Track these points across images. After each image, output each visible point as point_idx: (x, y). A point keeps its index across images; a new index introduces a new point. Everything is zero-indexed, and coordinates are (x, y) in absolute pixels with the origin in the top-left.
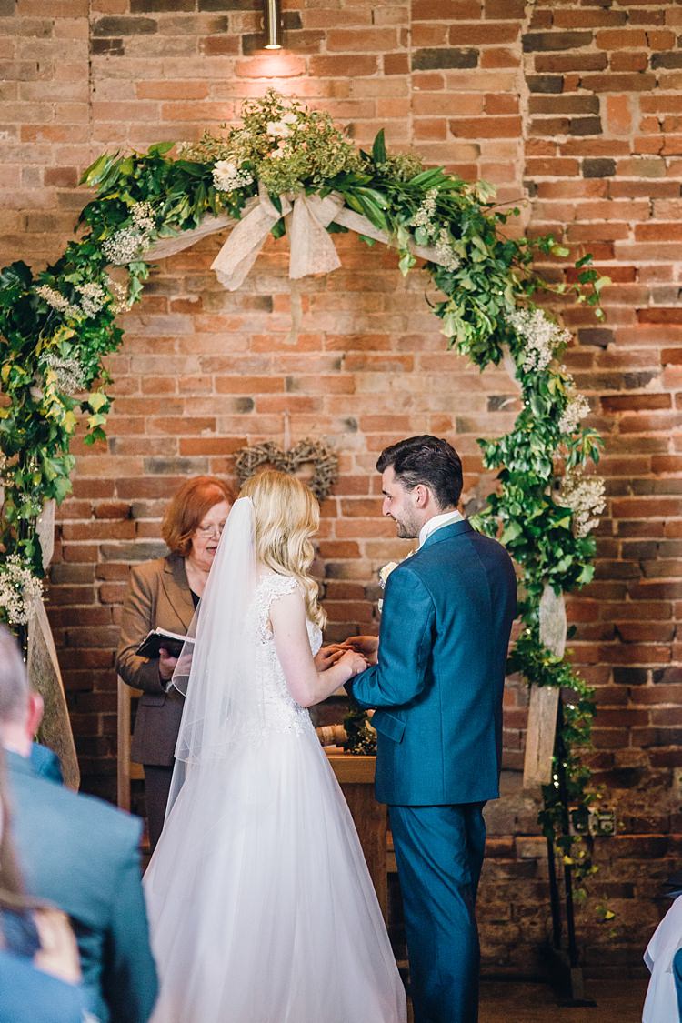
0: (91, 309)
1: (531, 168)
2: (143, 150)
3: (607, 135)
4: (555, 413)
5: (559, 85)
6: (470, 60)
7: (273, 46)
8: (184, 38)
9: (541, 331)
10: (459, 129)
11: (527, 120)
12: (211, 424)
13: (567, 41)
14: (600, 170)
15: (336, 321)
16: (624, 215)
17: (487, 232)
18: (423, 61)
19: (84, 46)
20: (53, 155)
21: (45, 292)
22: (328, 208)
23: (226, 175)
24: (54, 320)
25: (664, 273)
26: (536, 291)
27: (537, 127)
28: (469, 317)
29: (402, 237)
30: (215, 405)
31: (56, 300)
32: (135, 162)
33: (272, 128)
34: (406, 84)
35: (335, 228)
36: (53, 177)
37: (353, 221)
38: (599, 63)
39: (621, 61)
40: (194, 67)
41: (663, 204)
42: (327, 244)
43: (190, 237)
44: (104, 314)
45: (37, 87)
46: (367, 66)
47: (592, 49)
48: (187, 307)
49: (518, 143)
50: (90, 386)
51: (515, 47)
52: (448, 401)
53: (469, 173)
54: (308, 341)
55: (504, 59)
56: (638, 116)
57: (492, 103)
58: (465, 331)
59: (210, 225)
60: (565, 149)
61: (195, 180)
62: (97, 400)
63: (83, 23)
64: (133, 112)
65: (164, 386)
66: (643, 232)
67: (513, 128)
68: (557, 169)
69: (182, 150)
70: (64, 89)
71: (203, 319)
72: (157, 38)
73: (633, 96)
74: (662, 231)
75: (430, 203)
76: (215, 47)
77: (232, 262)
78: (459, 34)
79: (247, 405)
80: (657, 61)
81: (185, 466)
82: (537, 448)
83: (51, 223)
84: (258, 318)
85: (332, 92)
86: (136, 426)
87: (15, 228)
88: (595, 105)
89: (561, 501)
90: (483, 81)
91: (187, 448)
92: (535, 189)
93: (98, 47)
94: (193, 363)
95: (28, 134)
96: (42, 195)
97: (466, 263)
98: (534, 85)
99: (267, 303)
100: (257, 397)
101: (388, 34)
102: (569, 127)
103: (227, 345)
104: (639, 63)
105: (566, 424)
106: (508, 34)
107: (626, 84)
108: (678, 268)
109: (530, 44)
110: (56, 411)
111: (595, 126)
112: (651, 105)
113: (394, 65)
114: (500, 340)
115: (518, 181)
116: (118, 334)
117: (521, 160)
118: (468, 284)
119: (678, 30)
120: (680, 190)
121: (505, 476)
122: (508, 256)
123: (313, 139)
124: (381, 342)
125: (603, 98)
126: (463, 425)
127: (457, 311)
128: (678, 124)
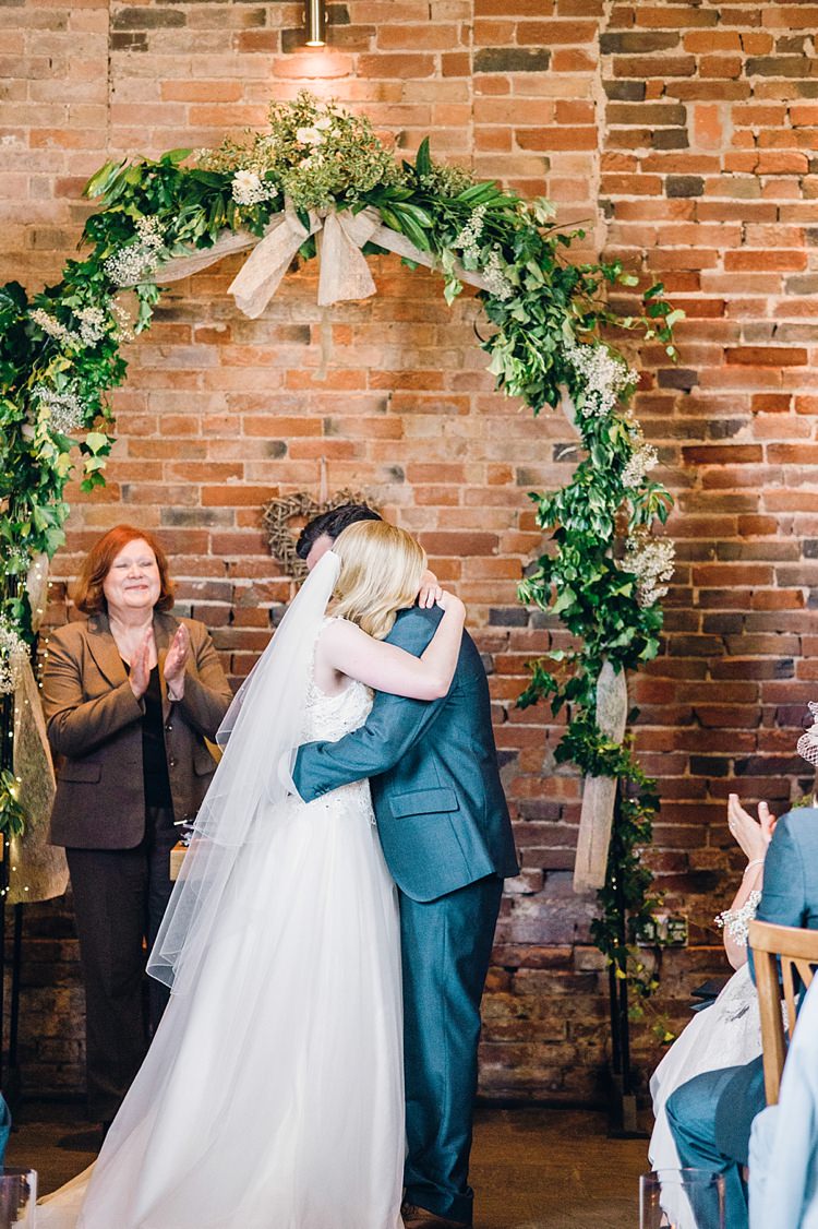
0: (90, 337)
1: (608, 185)
2: (155, 157)
3: (694, 149)
4: (618, 464)
5: (641, 92)
6: (539, 62)
7: (315, 42)
8: (216, 34)
9: (603, 370)
10: (525, 139)
11: (604, 130)
12: (238, 471)
13: (650, 42)
14: (685, 189)
15: (380, 355)
16: (712, 241)
17: (543, 255)
18: (487, 62)
19: (103, 40)
20: (66, 163)
21: (39, 316)
22: (363, 225)
23: (248, 187)
24: (50, 348)
25: (756, 308)
26: (604, 325)
27: (616, 138)
28: (520, 353)
29: (448, 260)
30: (243, 450)
31: (51, 325)
32: (145, 171)
33: (304, 135)
34: (466, 87)
35: (370, 248)
36: (64, 187)
37: (392, 241)
38: (687, 68)
39: (710, 67)
40: (227, 65)
41: (757, 229)
42: (363, 267)
43: (206, 258)
44: (106, 343)
45: (50, 86)
46: (425, 66)
47: (678, 52)
48: (213, 337)
49: (593, 156)
50: (90, 425)
51: (592, 48)
52: (507, 450)
53: (536, 189)
54: (348, 378)
55: (578, 62)
56: (730, 129)
57: (564, 110)
58: (514, 369)
59: (228, 244)
60: (648, 165)
61: (212, 191)
62: (96, 440)
63: (102, 15)
64: (157, 114)
65: (185, 427)
66: (734, 261)
67: (589, 139)
68: (638, 186)
69: (198, 159)
70: (78, 88)
71: (231, 351)
72: (186, 32)
73: (725, 106)
74: (756, 260)
75: (476, 222)
76: (250, 43)
77: (255, 283)
78: (527, 33)
79: (279, 450)
80: (752, 67)
81: (208, 518)
82: (597, 504)
83: (60, 239)
84: (293, 350)
85: (382, 95)
86: (151, 471)
87: (20, 245)
88: (681, 114)
89: (627, 566)
90: (555, 85)
91: (211, 497)
92: (611, 209)
93: (119, 42)
94: (218, 401)
95: (38, 139)
96: (54, 209)
97: (520, 292)
98: (613, 91)
99: (304, 334)
100: (290, 441)
101: (446, 31)
102: (651, 139)
103: (258, 381)
104: (731, 69)
105: (627, 478)
106: (583, 33)
107: (717, 92)
108: (772, 301)
109: (608, 44)
110: (48, 452)
111: (681, 139)
112: (744, 117)
113: (453, 66)
114: (557, 380)
115: (592, 200)
116: (121, 366)
117: (595, 176)
118: (520, 315)
119: (777, 33)
120: (777, 214)
121: (561, 536)
122: (568, 284)
123: (347, 147)
124: (433, 380)
125: (690, 107)
126: (525, 477)
127: (506, 346)
128: (774, 139)
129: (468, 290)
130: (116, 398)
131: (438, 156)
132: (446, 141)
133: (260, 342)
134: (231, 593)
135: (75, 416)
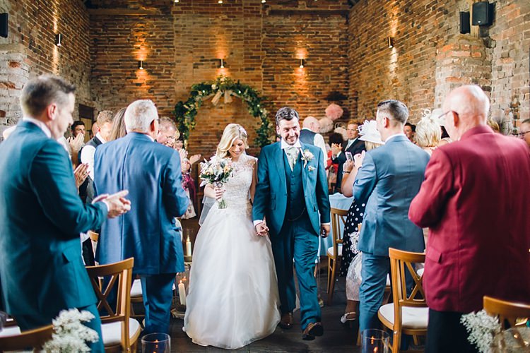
0: (192, 109)
1: (264, 86)
2: (200, 83)
3: (275, 81)
4: (267, 125)
5: (267, 73)
6: (254, 69)
7: (222, 67)
8: (208, 66)
9: (264, 112)
10: (252, 80)
11: (263, 78)
12: (212, 127)
13: (269, 66)
14: (274, 87)
15: (232, 111)
16: (278, 94)
17: (256, 96)
18: (246, 69)
19: (192, 67)
20: (187, 85)
21: (185, 106)
22: (230, 92)
23: (214, 87)
24: (187, 110)
25: (285, 103)
26: (264, 106)
27: (264, 80)
28: (253, 109)
29: (242, 97)
30: (213, 124)
31: (187, 107)
32: (199, 85)
33: (221, 80)
34: (244, 72)
35: (231, 95)
36: (187, 88)
37: (234, 94)
38: (274, 70)
39: (277, 70)
40: (209, 70)
41: (285, 92)
42: (230, 98)
43: (208, 97)
44: (194, 110)
45: (185, 74)
46: (237, 70)
47: (273, 68)
48: (209, 108)
49: (261, 82)
50: (192, 121)
51: (261, 67)
52: (251, 123)
53: (254, 87)
54: (228, 114)
55: (259, 69)
56: (280, 78)
57: (257, 76)
58: (252, 112)
59: (212, 95)
60: (269, 83)
61: (208, 88)
62: (193, 123)
63: (192, 64)
64: (199, 78)
65: (205, 121)
66: (281, 96)
67: (260, 80)
68: (268, 86)
69: (207, 83)
70: (189, 74)
71: (212, 110)
72: (204, 66)
73: (279, 75)
74: (284, 96)
75: (247, 91)
76: (213, 67)
77: (215, 100)
78: (252, 65)
79: (218, 124)
80: (283, 70)
81: (209, 134)
82: (264, 131)
83: (187, 95)
84: (220, 110)
85: (231, 74)
86: (200, 128)
87: (181, 96)
88: (273, 76)
89: (268, 139)
90: (255, 72)
91: (209, 131)
92: (264, 89)
93: (194, 68)
94: (210, 117)
95: (183, 81)
96: (185, 91)
97: (253, 101)
98: (264, 73)
99: (221, 108)
100: (220, 123)
101: (240, 66)
102: (269, 80)
103: (215, 115)
104: (280, 70)
105: (269, 127)
106: (259, 65)
107: (278, 73)
108: (287, 102)
109: (263, 67)
110: (186, 125)
111: (273, 80)
112: (282, 76)
113: (241, 70)
114: (257, 114)
115: (261, 89)
116: (197, 113)
117: (262, 85)
118: (253, 104)
119: (286, 65)
120: (287, 90)
121: (259, 135)
122: (259, 99)
123: (228, 80)
124: (240, 114)
125: (275, 75)
126: (253, 127)
127: (251, 108)
128: (287, 80)
129: (245, 101)
130: (196, 117)
131: (240, 82)
132: (242, 80)
133: (215, 109)
134: (212, 144)
135: (190, 120)
